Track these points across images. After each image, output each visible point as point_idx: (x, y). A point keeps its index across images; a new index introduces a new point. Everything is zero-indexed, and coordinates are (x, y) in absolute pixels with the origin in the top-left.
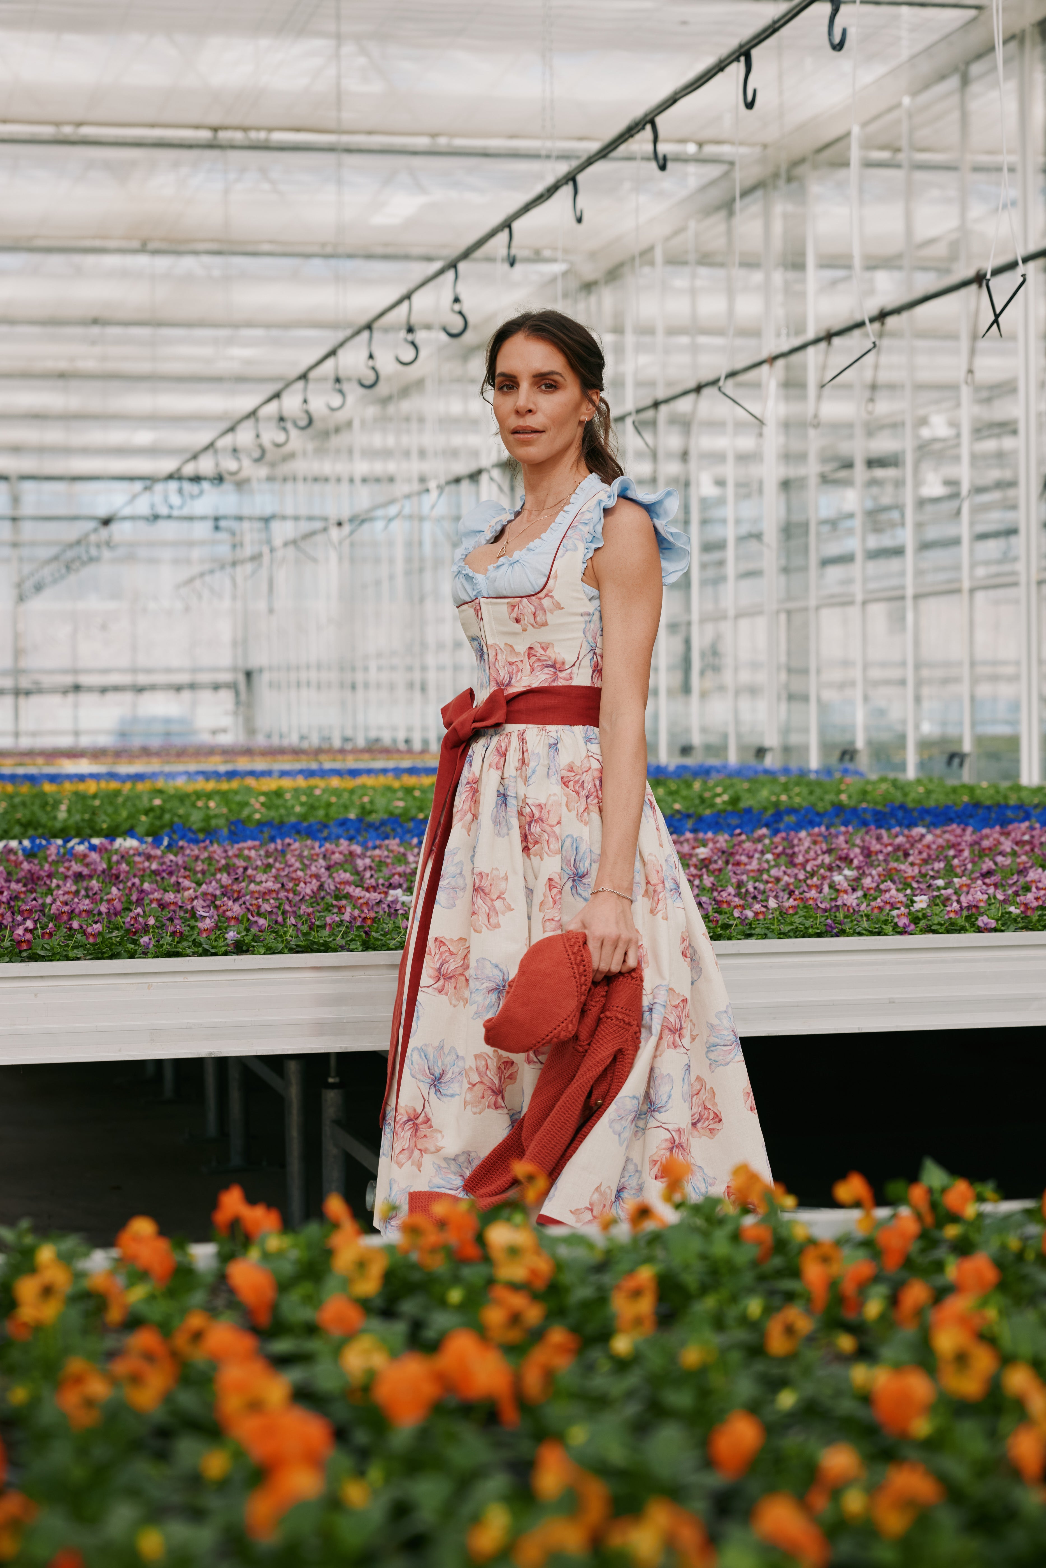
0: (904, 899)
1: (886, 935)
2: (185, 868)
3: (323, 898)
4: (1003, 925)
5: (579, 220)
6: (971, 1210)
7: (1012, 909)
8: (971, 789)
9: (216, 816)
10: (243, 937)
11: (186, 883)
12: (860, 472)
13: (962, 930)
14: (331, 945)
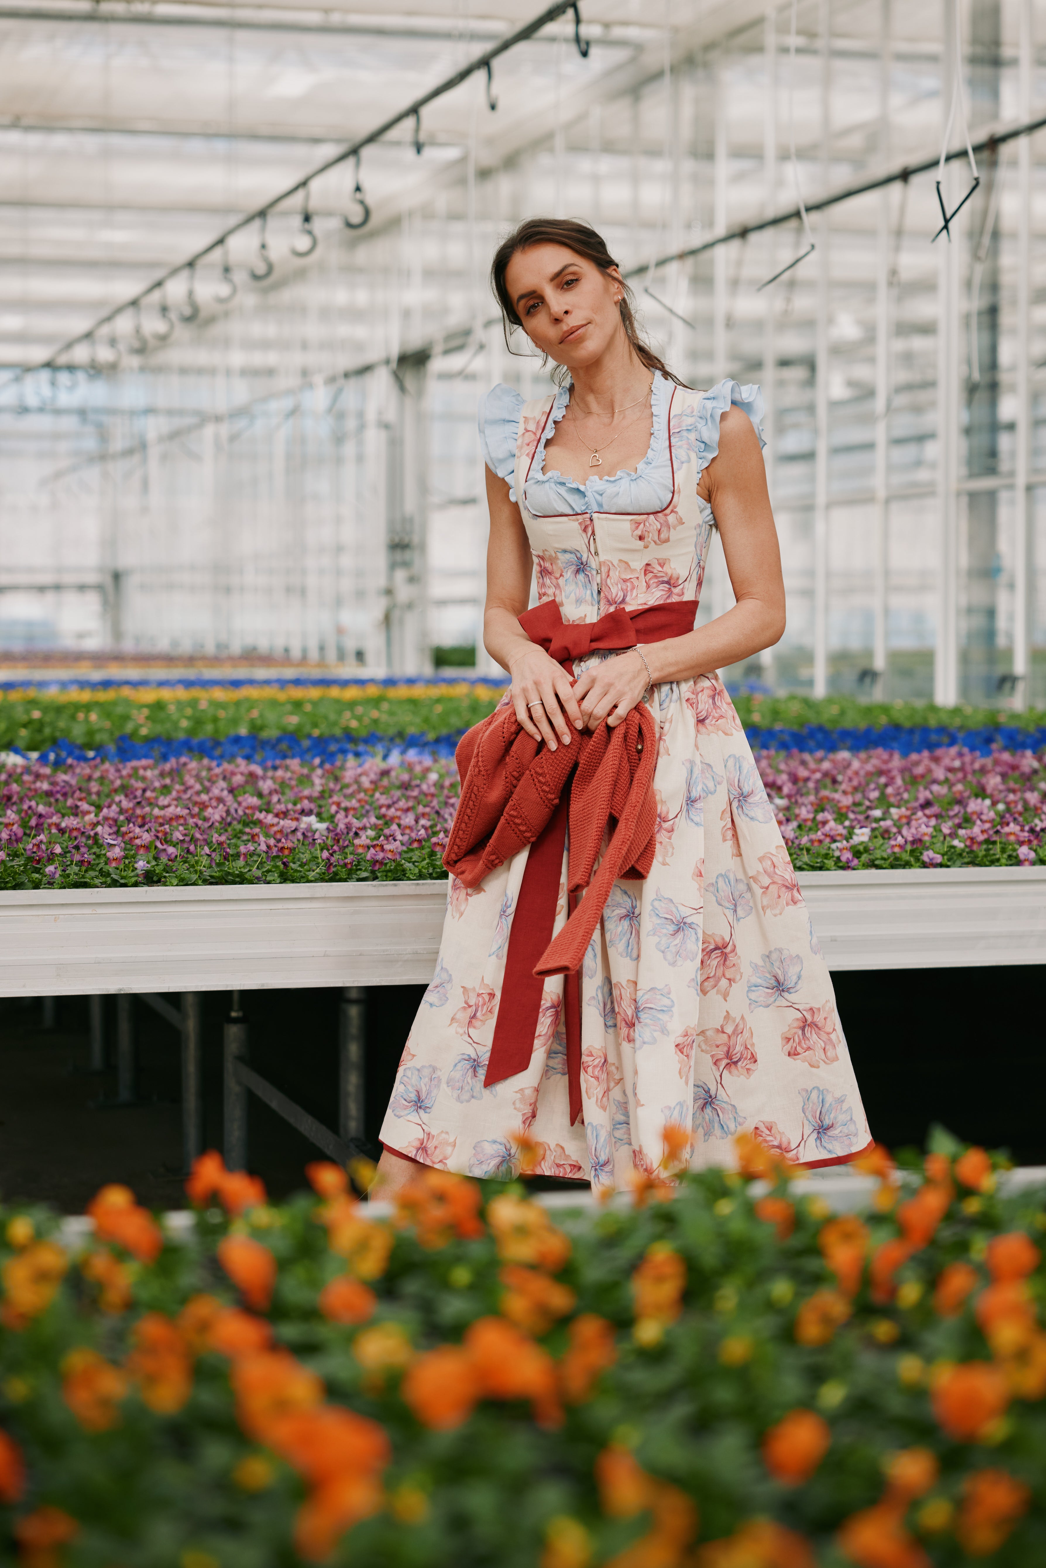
0: (844, 832)
1: (828, 869)
2: (80, 789)
3: (230, 824)
4: (949, 860)
5: (493, 107)
6: (988, 1182)
7: (956, 842)
8: (885, 709)
9: (100, 730)
10: (153, 866)
11: (85, 806)
12: (770, 373)
13: (906, 865)
14: (247, 876)
